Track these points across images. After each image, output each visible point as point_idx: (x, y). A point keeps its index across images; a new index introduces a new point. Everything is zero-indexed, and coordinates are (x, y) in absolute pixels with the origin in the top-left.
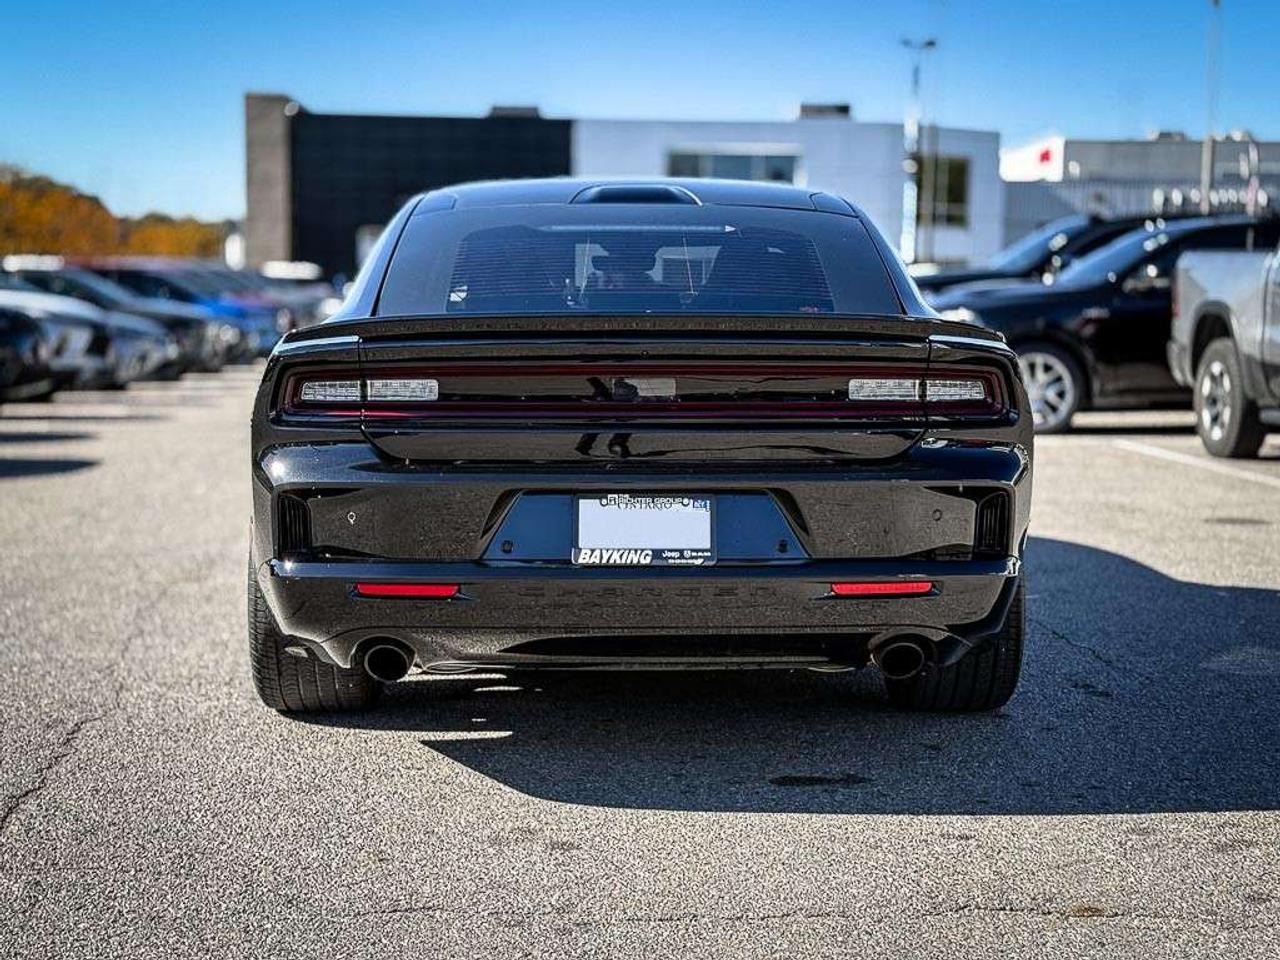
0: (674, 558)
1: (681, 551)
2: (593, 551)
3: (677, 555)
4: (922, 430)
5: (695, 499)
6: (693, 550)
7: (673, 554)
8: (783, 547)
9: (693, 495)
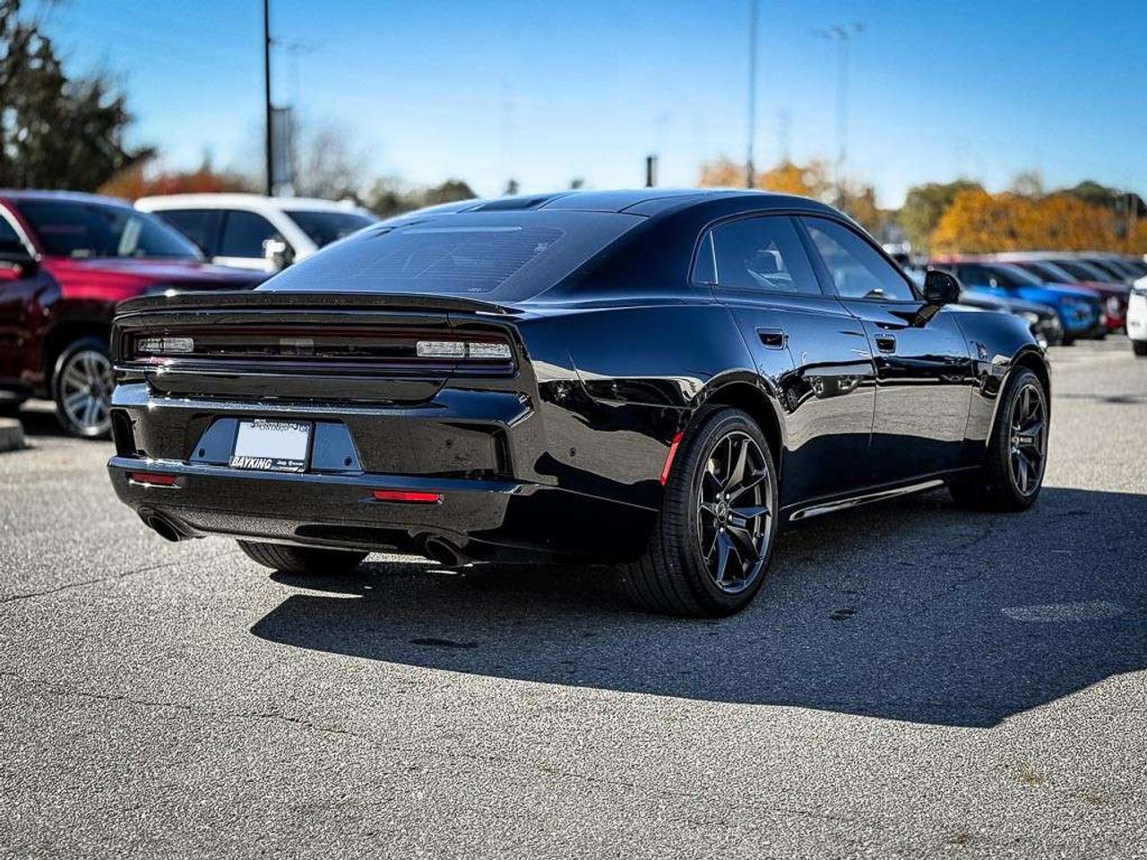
0: (282, 466)
1: (287, 461)
2: (241, 458)
3: (285, 463)
4: (445, 379)
5: (301, 425)
6: (294, 461)
7: (282, 463)
8: (348, 462)
9: (300, 422)
